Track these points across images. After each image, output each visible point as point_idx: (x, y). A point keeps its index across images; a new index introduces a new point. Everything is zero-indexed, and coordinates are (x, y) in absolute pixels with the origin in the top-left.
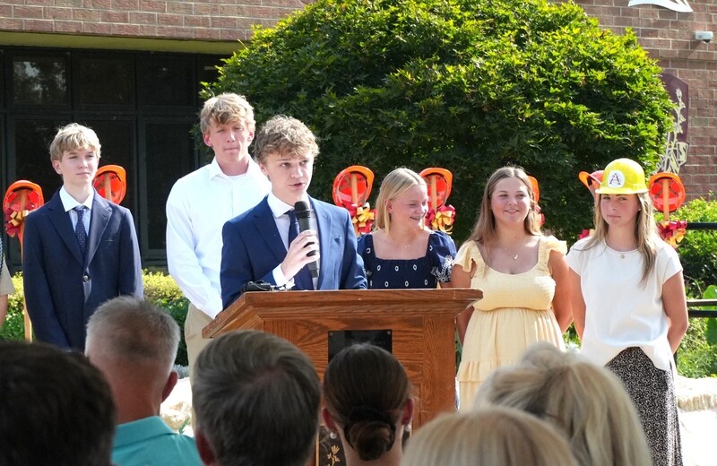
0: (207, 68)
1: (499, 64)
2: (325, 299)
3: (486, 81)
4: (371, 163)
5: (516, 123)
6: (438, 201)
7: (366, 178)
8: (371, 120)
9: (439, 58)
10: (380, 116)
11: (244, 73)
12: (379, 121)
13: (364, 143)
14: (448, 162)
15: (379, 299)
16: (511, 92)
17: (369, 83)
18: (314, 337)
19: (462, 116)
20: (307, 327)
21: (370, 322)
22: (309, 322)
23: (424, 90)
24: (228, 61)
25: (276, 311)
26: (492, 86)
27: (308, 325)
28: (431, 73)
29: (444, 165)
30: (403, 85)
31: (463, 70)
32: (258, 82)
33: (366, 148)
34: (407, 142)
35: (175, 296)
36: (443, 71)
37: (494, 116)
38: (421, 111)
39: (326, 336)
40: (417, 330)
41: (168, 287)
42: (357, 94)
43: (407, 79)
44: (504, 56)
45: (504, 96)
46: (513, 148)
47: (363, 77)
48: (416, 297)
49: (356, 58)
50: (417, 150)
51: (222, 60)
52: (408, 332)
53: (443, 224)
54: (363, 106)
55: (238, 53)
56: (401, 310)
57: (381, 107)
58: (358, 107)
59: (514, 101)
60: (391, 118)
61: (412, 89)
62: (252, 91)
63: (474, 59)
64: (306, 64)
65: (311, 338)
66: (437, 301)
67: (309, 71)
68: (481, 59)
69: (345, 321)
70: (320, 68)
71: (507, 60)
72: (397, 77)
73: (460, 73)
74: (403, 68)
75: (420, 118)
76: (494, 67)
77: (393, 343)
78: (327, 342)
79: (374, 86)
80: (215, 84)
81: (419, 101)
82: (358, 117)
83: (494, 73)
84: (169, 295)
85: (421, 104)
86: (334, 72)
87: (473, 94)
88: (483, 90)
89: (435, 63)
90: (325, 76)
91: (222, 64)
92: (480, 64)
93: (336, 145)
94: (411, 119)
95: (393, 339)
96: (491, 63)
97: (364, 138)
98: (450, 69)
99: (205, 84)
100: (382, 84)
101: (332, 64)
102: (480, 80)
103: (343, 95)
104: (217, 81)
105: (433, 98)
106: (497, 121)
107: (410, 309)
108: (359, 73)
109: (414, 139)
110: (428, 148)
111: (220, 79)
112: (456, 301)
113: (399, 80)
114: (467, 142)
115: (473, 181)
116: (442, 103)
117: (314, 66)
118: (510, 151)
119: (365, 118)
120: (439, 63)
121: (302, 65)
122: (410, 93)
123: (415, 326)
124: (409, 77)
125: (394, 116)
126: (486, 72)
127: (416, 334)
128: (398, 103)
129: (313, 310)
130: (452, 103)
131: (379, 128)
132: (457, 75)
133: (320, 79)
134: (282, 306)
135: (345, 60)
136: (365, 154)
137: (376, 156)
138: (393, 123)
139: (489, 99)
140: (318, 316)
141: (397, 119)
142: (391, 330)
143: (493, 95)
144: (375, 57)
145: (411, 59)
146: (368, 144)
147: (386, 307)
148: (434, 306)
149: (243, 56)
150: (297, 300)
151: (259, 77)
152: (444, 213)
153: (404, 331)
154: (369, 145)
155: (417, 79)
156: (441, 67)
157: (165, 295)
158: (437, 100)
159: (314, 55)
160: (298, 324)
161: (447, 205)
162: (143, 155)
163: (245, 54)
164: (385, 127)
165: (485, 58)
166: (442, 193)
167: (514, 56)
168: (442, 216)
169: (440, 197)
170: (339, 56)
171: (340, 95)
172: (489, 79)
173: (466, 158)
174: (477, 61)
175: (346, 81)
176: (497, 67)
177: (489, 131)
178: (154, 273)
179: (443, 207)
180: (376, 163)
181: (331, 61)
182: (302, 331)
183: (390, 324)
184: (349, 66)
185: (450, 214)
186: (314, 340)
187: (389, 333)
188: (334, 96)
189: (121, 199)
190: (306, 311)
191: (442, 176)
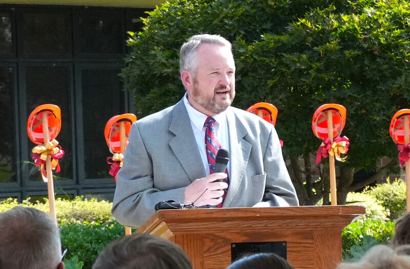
0: (135, 21)
1: (389, 13)
2: (228, 215)
3: (377, 28)
4: (276, 100)
5: (404, 64)
6: (334, 133)
7: (270, 113)
8: (276, 63)
9: (335, 8)
10: (284, 59)
11: (166, 23)
12: (282, 64)
13: (270, 83)
14: (344, 99)
15: (275, 215)
16: (399, 37)
17: (275, 31)
18: (219, 248)
19: (356, 58)
20: (212, 240)
21: (267, 235)
22: (215, 236)
23: (322, 37)
24: (151, 13)
25: (185, 226)
26: (382, 32)
27: (214, 238)
28: (329, 21)
29: (340, 101)
30: (304, 33)
31: (356, 18)
32: (177, 31)
33: (272, 87)
34: (307, 81)
35: (108, 219)
36: (339, 19)
37: (385, 58)
38: (320, 54)
39: (229, 247)
40: (308, 241)
41: (101, 211)
42: (263, 40)
43: (308, 28)
44: (392, 6)
45: (393, 41)
46: (401, 85)
47: (268, 26)
48: (307, 213)
49: (263, 9)
50: (317, 90)
51: (146, 12)
52: (300, 243)
53: (338, 152)
54: (269, 51)
55: (160, 6)
56: (294, 224)
57: (285, 52)
58: (265, 52)
59: (402, 46)
60: (294, 61)
61: (311, 35)
62: (173, 39)
63: (366, 9)
64: (219, 15)
65: (216, 250)
66: (325, 217)
67: (222, 21)
68: (372, 9)
69: (245, 235)
70: (232, 18)
71: (395, 10)
72: (298, 26)
73: (353, 22)
74: (303, 17)
75: (319, 60)
76: (384, 16)
77: (288, 253)
78: (230, 252)
79: (278, 33)
80: (140, 33)
81: (317, 46)
82: (264, 61)
83: (383, 21)
84: (102, 218)
85: (320, 49)
86: (244, 22)
87: (365, 40)
88: (373, 35)
89: (332, 12)
90: (236, 25)
91: (146, 16)
92: (372, 13)
93: (246, 85)
94: (311, 62)
95: (288, 249)
96: (381, 12)
97: (269, 78)
98: (345, 18)
99: (132, 34)
100: (285, 31)
101: (242, 15)
102: (371, 27)
103: (251, 42)
104: (142, 31)
105: (329, 43)
106: (387, 63)
107: (302, 224)
108: (265, 22)
109: (313, 79)
110: (327, 87)
111: (144, 29)
112: (342, 216)
113: (301, 28)
114: (362, 81)
115: (367, 115)
116: (338, 47)
117: (226, 17)
118: (399, 88)
119: (271, 62)
120: (335, 12)
121: (215, 16)
122: (310, 39)
123: (308, 239)
124: (309, 25)
125: (296, 59)
126: (376, 20)
127: (306, 245)
128: (301, 47)
129: (217, 225)
130: (346, 47)
131: (284, 70)
132: (351, 23)
133: (232, 28)
134: (190, 222)
135: (254, 11)
136: (271, 93)
137: (280, 94)
138: (295, 65)
139: (380, 43)
140: (223, 231)
141: (299, 62)
142: (285, 242)
143: (382, 40)
144: (279, 8)
145: (311, 9)
146: (274, 84)
147: (281, 222)
148: (323, 220)
149: (164, 9)
150: (203, 216)
151: (178, 27)
152: (340, 143)
153: (296, 243)
154: (275, 86)
155: (316, 27)
156: (337, 16)
157: (99, 219)
158: (333, 44)
159: (226, 8)
160: (205, 237)
161: (342, 136)
162: (79, 97)
163: (167, 7)
164: (289, 69)
165: (376, 8)
166: (337, 126)
167: (401, 7)
168: (338, 146)
169: (336, 130)
170: (247, 8)
171: (249, 41)
172: (380, 26)
173: (360, 95)
174: (369, 11)
175: (255, 30)
176: (386, 15)
177: (381, 71)
178: (89, 199)
179: (339, 138)
180: (281, 100)
181: (241, 12)
182: (208, 243)
183: (286, 236)
184: (257, 17)
185: (344, 143)
186: (219, 251)
187: (284, 244)
188: (243, 42)
189: (57, 133)
190: (212, 226)
191: (337, 110)
